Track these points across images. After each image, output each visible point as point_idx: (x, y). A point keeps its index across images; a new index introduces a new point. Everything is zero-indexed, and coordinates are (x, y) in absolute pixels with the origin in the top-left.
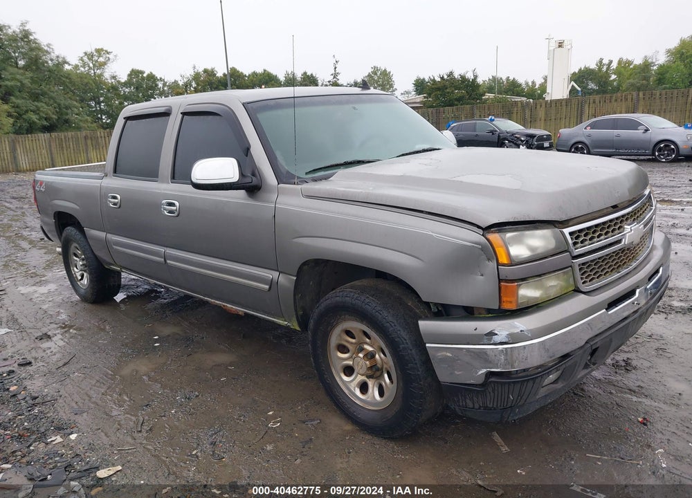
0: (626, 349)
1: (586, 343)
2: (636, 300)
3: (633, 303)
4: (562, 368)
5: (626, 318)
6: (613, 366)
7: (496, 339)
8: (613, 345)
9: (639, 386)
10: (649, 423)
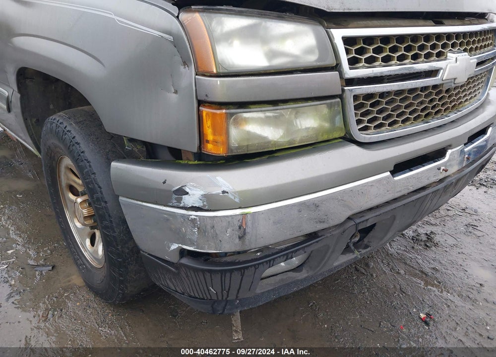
0: (433, 221)
1: (349, 218)
2: (445, 164)
3: (439, 169)
4: (309, 250)
5: (423, 188)
6: (413, 239)
7: (188, 200)
8: (397, 224)
9: (434, 269)
10: (432, 323)
